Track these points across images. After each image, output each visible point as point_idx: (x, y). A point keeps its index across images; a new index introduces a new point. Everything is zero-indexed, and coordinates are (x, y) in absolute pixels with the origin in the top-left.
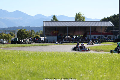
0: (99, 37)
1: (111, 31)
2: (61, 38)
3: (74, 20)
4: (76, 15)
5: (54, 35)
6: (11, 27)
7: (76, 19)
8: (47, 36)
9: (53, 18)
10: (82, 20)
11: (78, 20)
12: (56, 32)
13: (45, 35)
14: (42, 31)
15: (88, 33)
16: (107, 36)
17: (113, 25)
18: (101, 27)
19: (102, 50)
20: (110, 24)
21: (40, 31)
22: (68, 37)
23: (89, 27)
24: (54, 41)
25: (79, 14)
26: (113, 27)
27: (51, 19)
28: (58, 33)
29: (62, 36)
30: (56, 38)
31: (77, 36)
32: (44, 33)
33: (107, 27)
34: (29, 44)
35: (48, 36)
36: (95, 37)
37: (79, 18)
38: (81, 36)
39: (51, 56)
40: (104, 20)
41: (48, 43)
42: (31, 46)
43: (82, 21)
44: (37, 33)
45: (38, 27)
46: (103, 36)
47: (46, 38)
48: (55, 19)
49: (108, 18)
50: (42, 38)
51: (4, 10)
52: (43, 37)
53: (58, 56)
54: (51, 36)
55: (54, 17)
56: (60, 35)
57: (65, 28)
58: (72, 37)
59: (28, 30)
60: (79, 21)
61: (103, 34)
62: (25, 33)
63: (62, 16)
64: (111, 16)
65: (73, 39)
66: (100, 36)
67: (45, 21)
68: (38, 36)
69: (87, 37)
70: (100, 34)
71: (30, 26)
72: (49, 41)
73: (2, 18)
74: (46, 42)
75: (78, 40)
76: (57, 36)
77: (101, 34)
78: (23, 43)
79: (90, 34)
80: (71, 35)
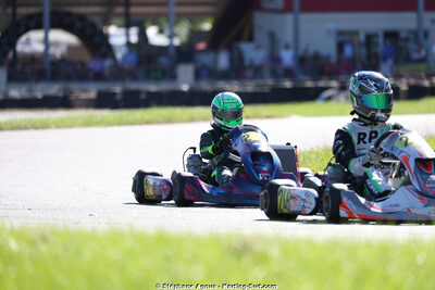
0: (391, 36)
31: (143, 35)
36: (344, 36)
38: (195, 35)
66: (403, 21)
69: (261, 37)
77: (412, 6)
79: (288, 8)
80: (82, 17)
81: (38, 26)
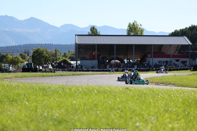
0: (167, 62)
1: (187, 53)
2: (104, 62)
3: (126, 34)
4: (129, 26)
5: (93, 58)
6: (22, 44)
7: (128, 33)
8: (80, 60)
9: (91, 30)
10: (139, 33)
11: (132, 34)
12: (95, 53)
13: (78, 58)
14: (73, 51)
15: (148, 55)
16: (180, 61)
17: (190, 43)
18: (170, 45)
19: (172, 83)
20: (185, 41)
21: (69, 51)
22: (116, 61)
23: (151, 45)
24: (92, 67)
25: (133, 24)
26: (189, 45)
27: (88, 31)
28: (98, 56)
29: (105, 60)
30: (95, 62)
31: (129, 61)
32: (76, 54)
33: (179, 45)
34: (51, 72)
35: (82, 59)
36: (160, 62)
37: (133, 30)
38: (137, 61)
39: (88, 92)
40: (175, 34)
41: (83, 71)
42: (55, 76)
43: (139, 36)
44: (65, 55)
45: (66, 45)
46: (173, 60)
47: (79, 62)
48: (94, 32)
49: (182, 31)
50: (72, 62)
51: (11, 17)
52: (75, 62)
53: (99, 92)
54: (88, 60)
55: (93, 29)
56: (103, 58)
57: (111, 46)
58: (122, 61)
59: (50, 50)
60: (133, 36)
61: (174, 56)
62: (45, 54)
63: (105, 27)
64: (186, 28)
65: (123, 64)
66: (168, 59)
67: (78, 35)
68: (67, 59)
69: (147, 62)
70: (168, 56)
71: (54, 44)
72: (84, 67)
73: (7, 30)
74: (79, 69)
75: (131, 67)
76: (98, 59)
77: (170, 57)
78: (41, 70)
79: (151, 57)
80: (120, 58)
81: (114, 60)
